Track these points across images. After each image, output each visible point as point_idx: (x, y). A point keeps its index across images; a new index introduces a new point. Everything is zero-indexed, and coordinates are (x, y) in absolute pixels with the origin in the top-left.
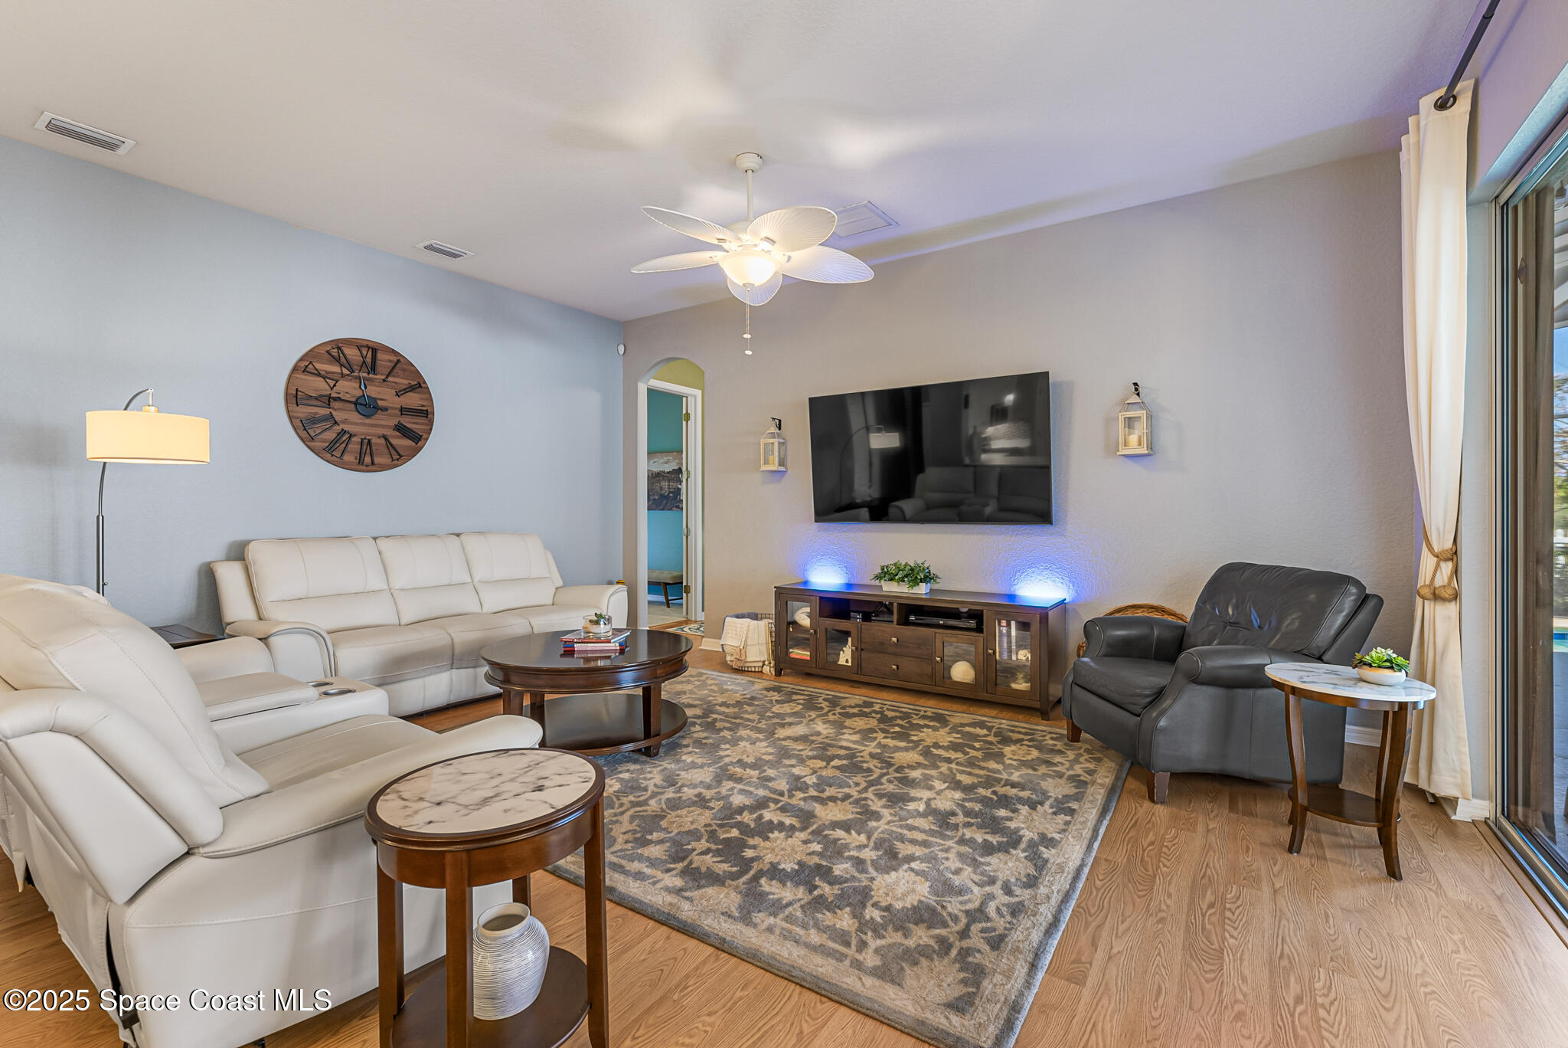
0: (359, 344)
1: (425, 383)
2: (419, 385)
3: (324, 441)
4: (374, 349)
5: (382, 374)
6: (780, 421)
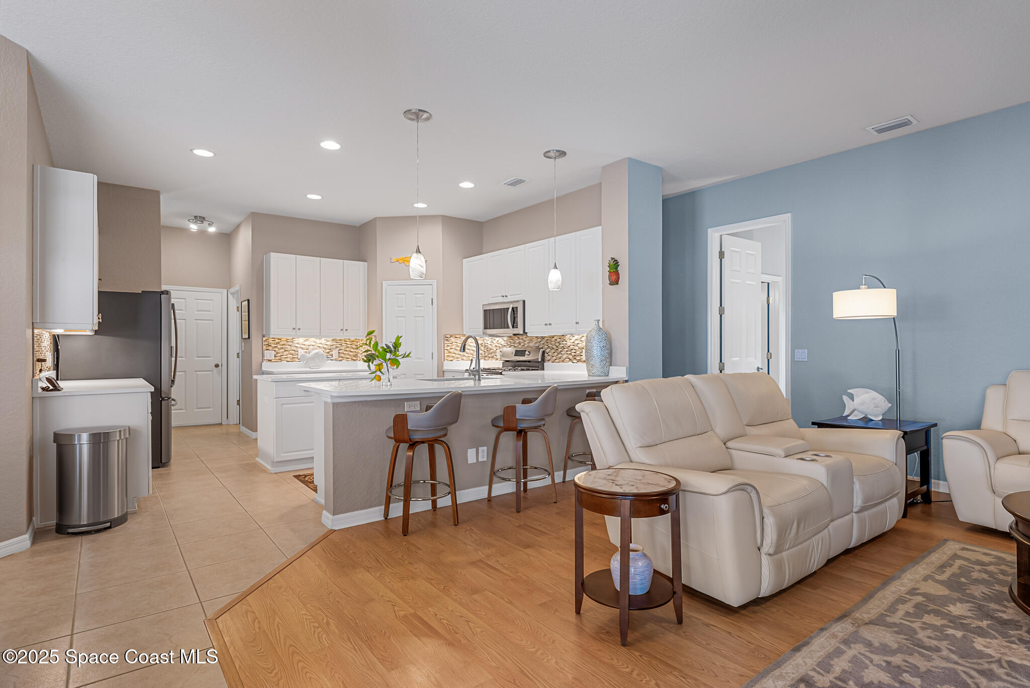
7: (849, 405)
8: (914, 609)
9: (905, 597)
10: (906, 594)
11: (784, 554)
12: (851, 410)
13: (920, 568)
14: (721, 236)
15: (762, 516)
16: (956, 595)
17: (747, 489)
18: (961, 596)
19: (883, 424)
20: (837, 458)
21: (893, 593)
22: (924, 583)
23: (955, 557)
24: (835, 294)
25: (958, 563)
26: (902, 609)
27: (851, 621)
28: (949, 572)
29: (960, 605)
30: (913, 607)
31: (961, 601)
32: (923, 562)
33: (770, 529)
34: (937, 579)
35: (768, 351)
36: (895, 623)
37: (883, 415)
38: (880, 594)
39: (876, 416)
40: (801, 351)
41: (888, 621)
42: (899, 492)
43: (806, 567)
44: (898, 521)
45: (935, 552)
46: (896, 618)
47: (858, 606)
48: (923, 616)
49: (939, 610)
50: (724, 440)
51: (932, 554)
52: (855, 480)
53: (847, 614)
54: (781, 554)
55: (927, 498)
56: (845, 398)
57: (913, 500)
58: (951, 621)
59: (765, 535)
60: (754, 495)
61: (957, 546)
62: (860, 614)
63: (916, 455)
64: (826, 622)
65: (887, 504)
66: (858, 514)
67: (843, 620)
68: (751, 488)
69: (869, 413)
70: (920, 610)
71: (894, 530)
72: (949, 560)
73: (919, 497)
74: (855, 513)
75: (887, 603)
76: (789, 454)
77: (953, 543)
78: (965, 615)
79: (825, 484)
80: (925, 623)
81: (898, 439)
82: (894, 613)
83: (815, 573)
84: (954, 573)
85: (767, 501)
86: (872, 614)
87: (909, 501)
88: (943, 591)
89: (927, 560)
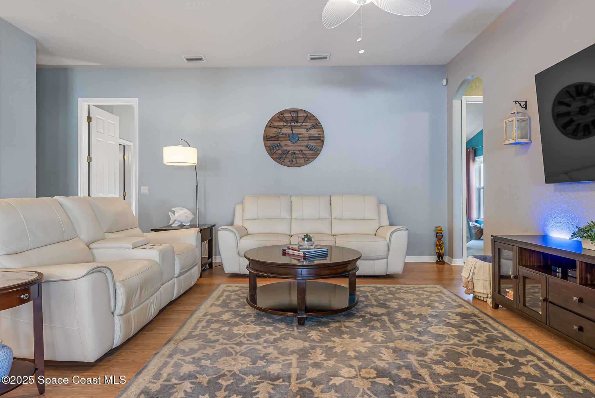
0: (290, 111)
1: (320, 123)
2: (317, 125)
3: (277, 154)
4: (297, 112)
5: (300, 123)
6: (526, 102)
7: (173, 218)
8: (206, 323)
9: (202, 319)
10: (202, 317)
11: (131, 312)
12: (174, 220)
13: (208, 301)
14: (89, 106)
15: (115, 288)
16: (225, 309)
17: (104, 270)
18: (227, 310)
19: (190, 227)
20: (165, 246)
21: (196, 318)
22: (211, 308)
23: (224, 291)
24: (164, 148)
25: (225, 293)
26: (200, 325)
27: (174, 342)
28: (221, 299)
29: (227, 314)
30: (205, 323)
31: (227, 312)
32: (210, 298)
33: (120, 297)
34: (216, 304)
35: (124, 191)
36: (197, 335)
37: (190, 222)
38: (189, 321)
39: (187, 223)
40: (145, 187)
41: (193, 335)
42: (198, 262)
43: (146, 318)
44: (197, 280)
45: (215, 291)
46: (197, 332)
47: (177, 332)
48: (211, 325)
49: (218, 320)
50: (88, 244)
51: (214, 293)
52: (176, 258)
53: (170, 339)
54: (129, 313)
55: (211, 265)
56: (170, 213)
57: (205, 268)
58: (223, 324)
59: (117, 302)
60: (109, 275)
61: (225, 286)
62: (179, 336)
63: (206, 242)
64: (159, 349)
65: (192, 270)
66: (177, 278)
67: (169, 343)
68: (107, 269)
69: (183, 222)
70: (210, 322)
71: (196, 285)
72: (221, 293)
73: (207, 266)
74: (176, 278)
75: (192, 325)
76: (135, 247)
77: (223, 284)
78: (229, 318)
79: (158, 262)
80: (211, 329)
81: (198, 233)
82: (196, 329)
83: (152, 321)
84: (224, 299)
85: (119, 278)
86: (185, 334)
87: (203, 269)
88: (219, 309)
89: (212, 296)
